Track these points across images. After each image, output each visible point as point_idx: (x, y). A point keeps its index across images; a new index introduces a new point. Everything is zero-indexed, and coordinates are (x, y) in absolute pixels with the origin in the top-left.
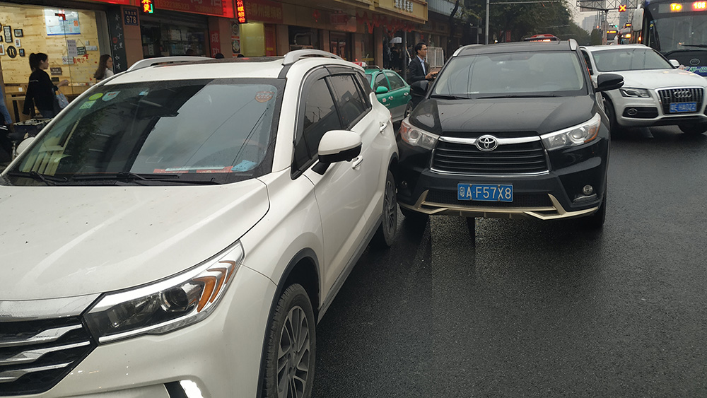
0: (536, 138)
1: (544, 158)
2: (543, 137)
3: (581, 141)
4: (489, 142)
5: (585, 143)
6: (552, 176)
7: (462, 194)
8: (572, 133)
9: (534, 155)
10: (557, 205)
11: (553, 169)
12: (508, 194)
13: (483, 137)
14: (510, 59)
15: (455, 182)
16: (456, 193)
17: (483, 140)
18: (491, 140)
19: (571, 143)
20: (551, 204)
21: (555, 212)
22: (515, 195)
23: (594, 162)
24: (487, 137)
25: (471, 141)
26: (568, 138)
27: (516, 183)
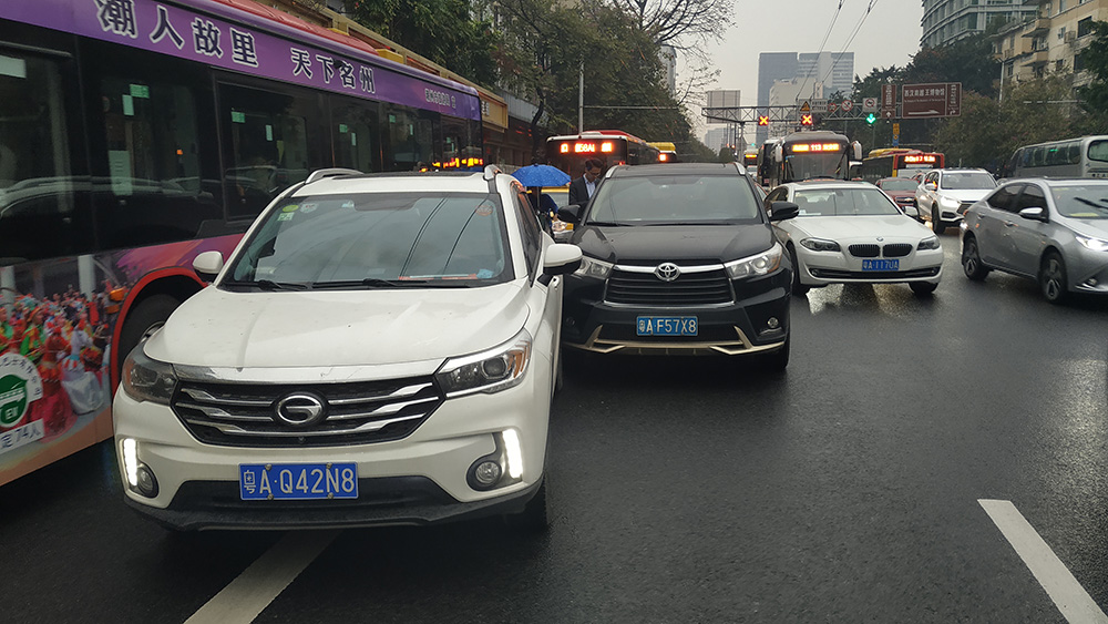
0: (719, 267)
1: (728, 287)
2: (727, 265)
3: (764, 271)
4: (670, 271)
5: (769, 272)
6: (737, 307)
7: (642, 329)
8: (755, 261)
9: (718, 285)
10: (744, 339)
11: (738, 300)
12: (692, 326)
13: (663, 265)
14: (674, 183)
15: (634, 315)
16: (634, 327)
17: (663, 268)
18: (672, 268)
19: (754, 272)
20: (738, 338)
21: (742, 347)
22: (699, 327)
23: (779, 293)
24: (668, 265)
25: (651, 269)
26: (751, 268)
27: (701, 315)
